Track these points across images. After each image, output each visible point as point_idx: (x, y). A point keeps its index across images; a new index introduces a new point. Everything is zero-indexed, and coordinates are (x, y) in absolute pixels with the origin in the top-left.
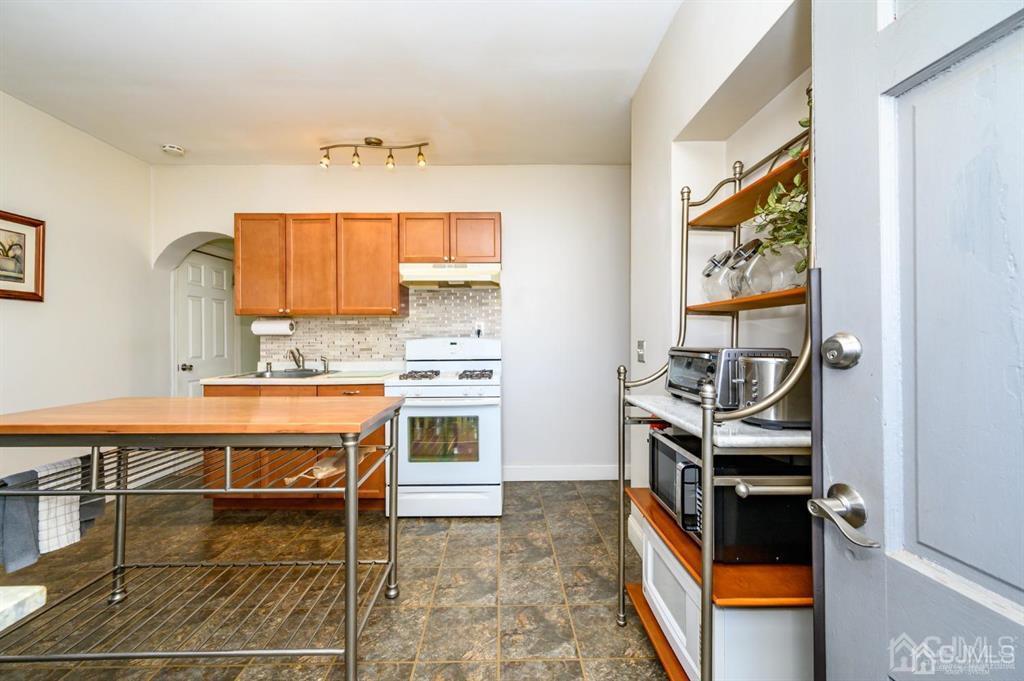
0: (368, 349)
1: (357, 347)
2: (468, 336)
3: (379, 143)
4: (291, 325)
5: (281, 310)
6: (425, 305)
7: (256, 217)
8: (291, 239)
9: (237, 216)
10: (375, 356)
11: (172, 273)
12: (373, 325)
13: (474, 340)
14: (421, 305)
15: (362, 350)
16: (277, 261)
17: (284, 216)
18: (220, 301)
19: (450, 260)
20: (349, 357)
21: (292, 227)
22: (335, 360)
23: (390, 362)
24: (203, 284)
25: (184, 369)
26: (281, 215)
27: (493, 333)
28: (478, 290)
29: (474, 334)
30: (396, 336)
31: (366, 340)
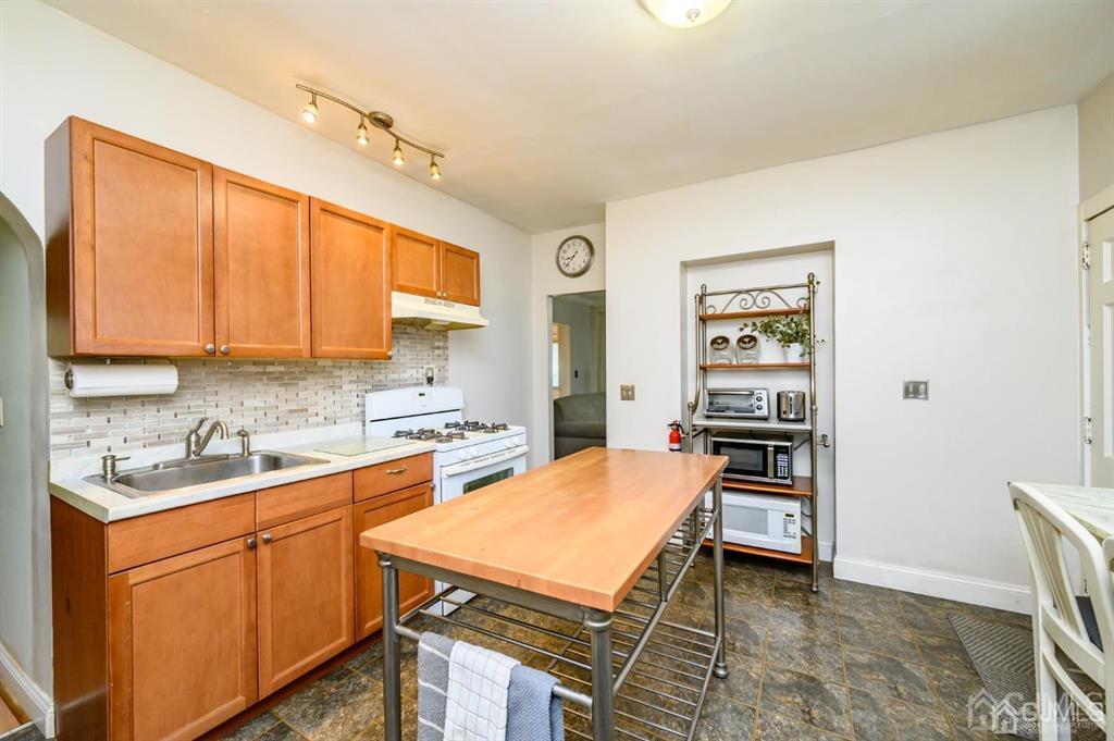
0: (302, 410)
1: (284, 407)
2: (424, 384)
3: (386, 124)
7: (139, 147)
10: (313, 420)
13: (428, 390)
15: (291, 411)
17: (209, 168)
19: (442, 296)
20: (272, 425)
26: (204, 162)
27: (443, 381)
28: (428, 331)
29: (425, 382)
30: (341, 387)
31: (297, 395)
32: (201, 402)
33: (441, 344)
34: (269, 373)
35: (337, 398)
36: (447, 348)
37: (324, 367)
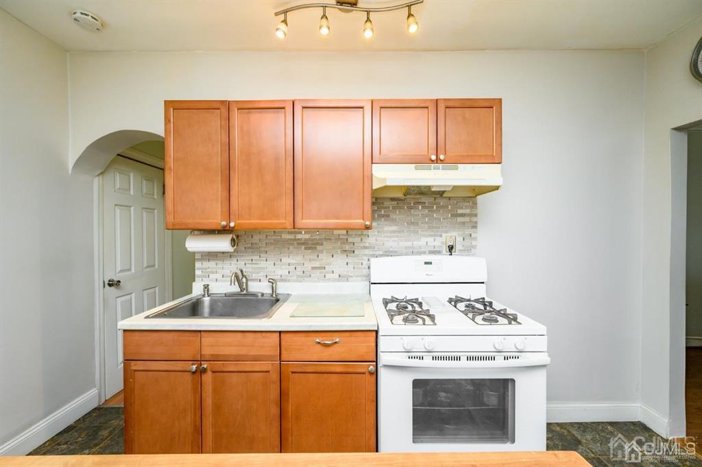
0: (321, 268)
1: (309, 265)
2: (439, 252)
3: (354, 3)
4: (233, 240)
5: (224, 223)
6: (388, 216)
7: (191, 106)
8: (236, 133)
9: (168, 104)
10: (329, 276)
11: (96, 180)
12: (326, 239)
13: (445, 258)
14: (383, 216)
15: (313, 268)
16: (217, 161)
17: (227, 105)
18: (150, 210)
19: (438, 161)
20: (298, 276)
21: (236, 117)
22: (283, 280)
23: (348, 283)
24: (132, 193)
25: (110, 285)
26: (222, 102)
27: (468, 250)
28: (449, 198)
29: (445, 250)
30: (354, 252)
31: (318, 256)
32: (258, 257)
33: (468, 211)
34: (299, 239)
35: (350, 260)
36: (476, 215)
37: (339, 235)
